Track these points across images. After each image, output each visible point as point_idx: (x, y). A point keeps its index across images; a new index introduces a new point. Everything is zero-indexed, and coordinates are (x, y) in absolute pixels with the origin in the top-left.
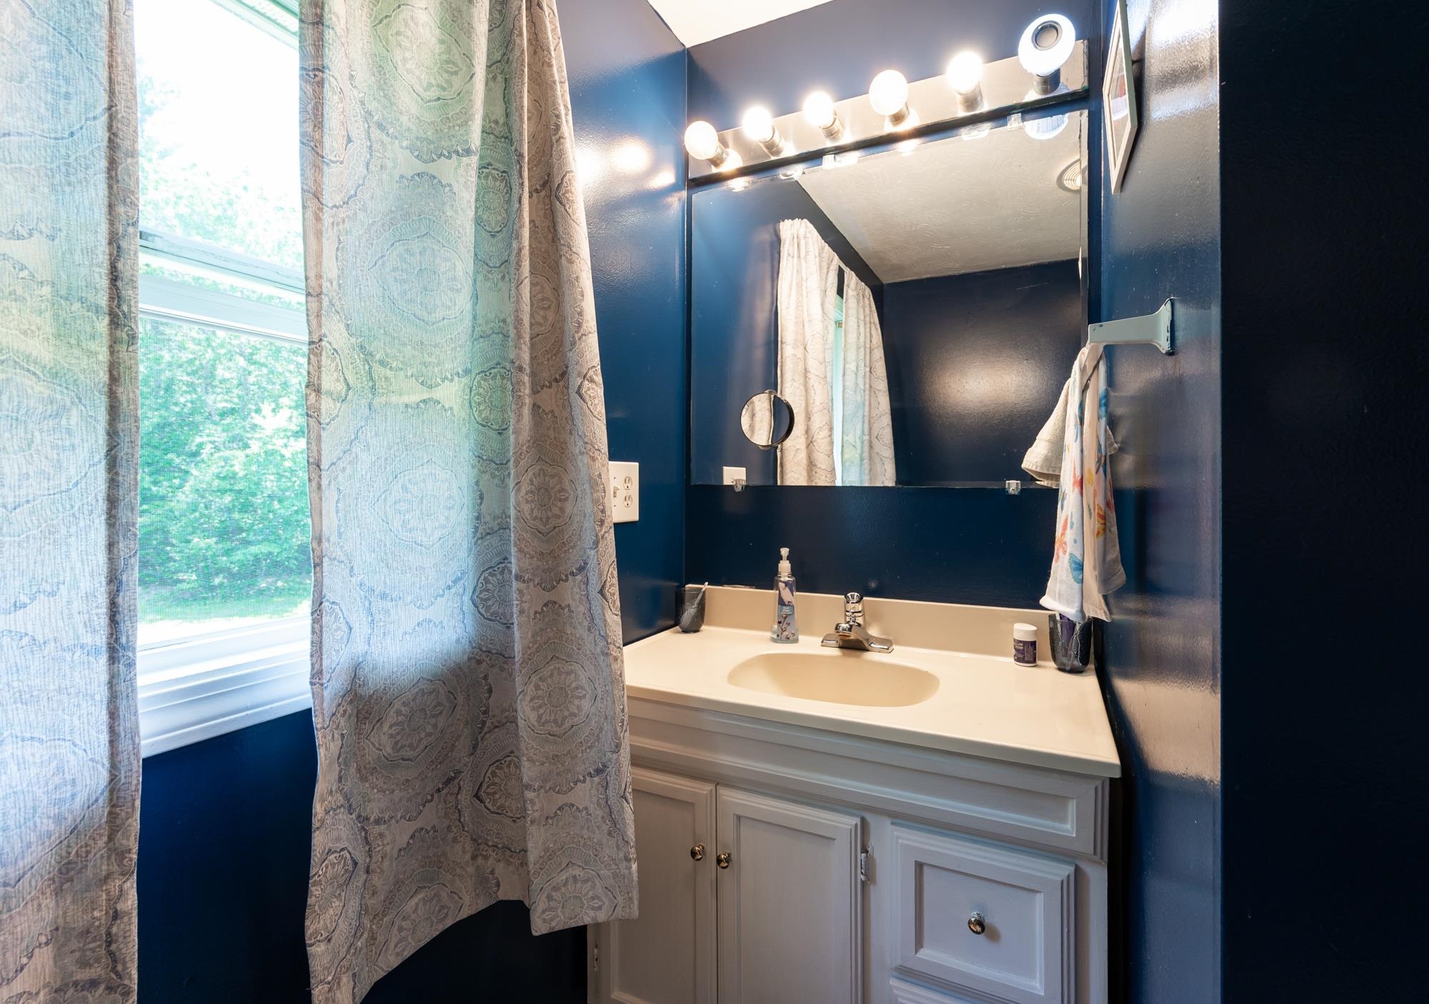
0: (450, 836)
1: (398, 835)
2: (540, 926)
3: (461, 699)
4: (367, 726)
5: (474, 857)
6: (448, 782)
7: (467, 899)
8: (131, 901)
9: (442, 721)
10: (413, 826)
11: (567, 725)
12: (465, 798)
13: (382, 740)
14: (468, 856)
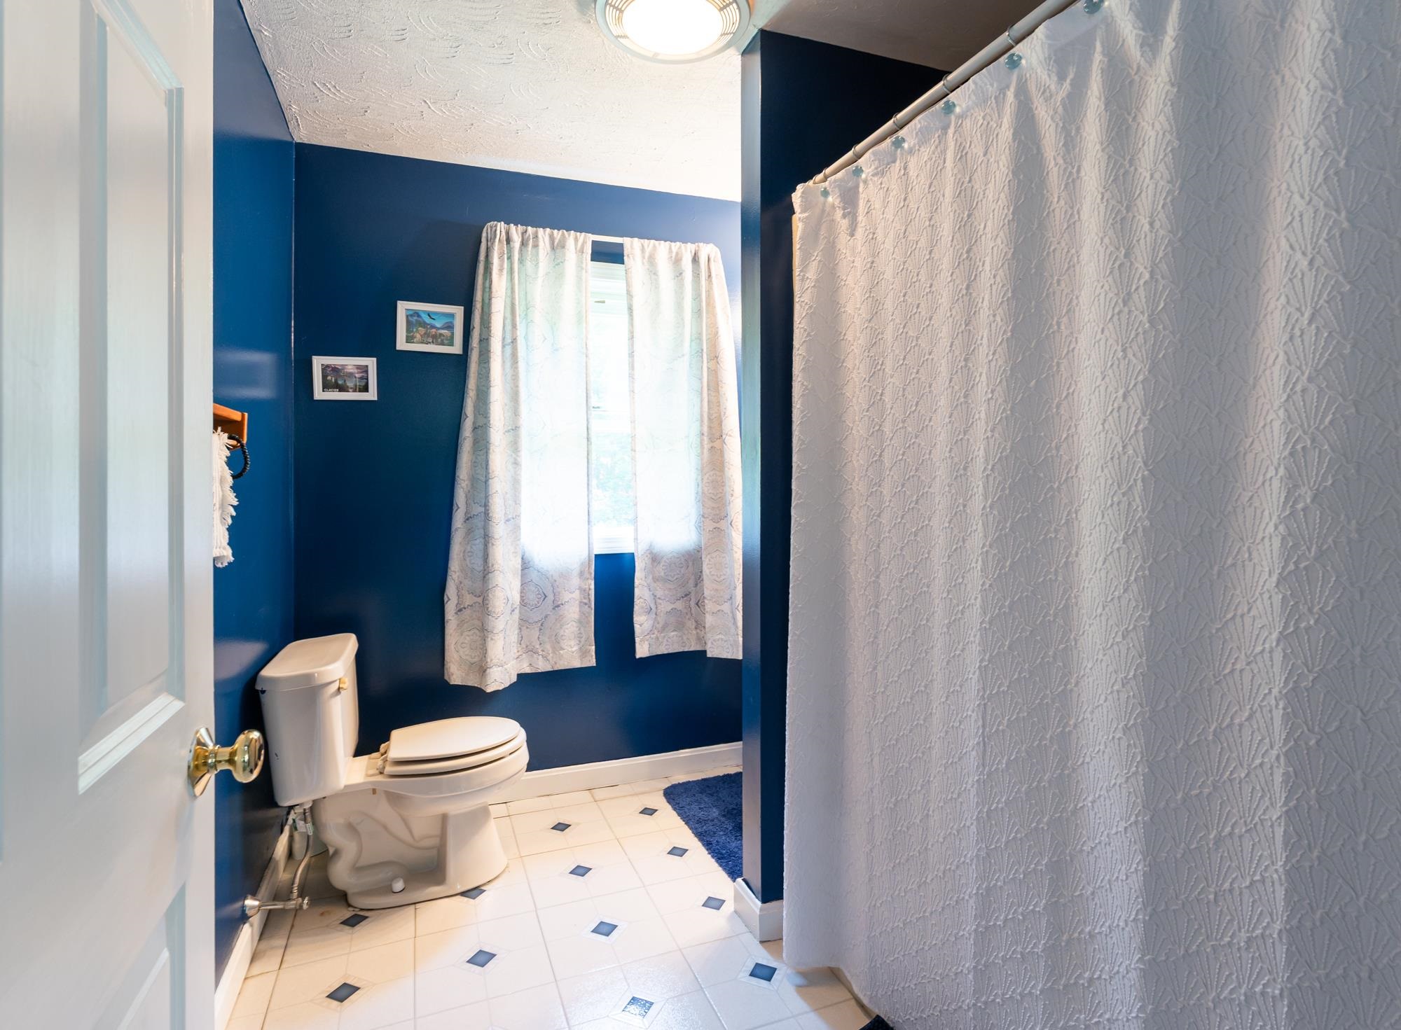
0: (687, 617)
1: (666, 607)
2: (709, 655)
3: (691, 563)
4: (655, 564)
5: (696, 628)
6: (686, 595)
7: (693, 644)
8: (593, 587)
9: (682, 570)
10: (673, 606)
11: (722, 578)
12: (693, 603)
13: (660, 571)
14: (693, 627)
